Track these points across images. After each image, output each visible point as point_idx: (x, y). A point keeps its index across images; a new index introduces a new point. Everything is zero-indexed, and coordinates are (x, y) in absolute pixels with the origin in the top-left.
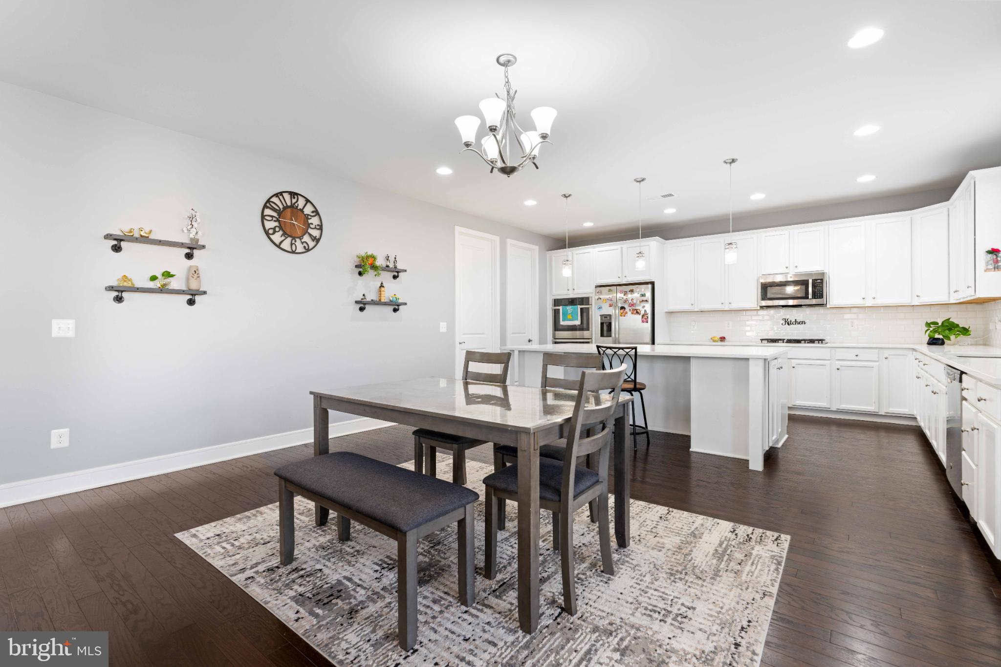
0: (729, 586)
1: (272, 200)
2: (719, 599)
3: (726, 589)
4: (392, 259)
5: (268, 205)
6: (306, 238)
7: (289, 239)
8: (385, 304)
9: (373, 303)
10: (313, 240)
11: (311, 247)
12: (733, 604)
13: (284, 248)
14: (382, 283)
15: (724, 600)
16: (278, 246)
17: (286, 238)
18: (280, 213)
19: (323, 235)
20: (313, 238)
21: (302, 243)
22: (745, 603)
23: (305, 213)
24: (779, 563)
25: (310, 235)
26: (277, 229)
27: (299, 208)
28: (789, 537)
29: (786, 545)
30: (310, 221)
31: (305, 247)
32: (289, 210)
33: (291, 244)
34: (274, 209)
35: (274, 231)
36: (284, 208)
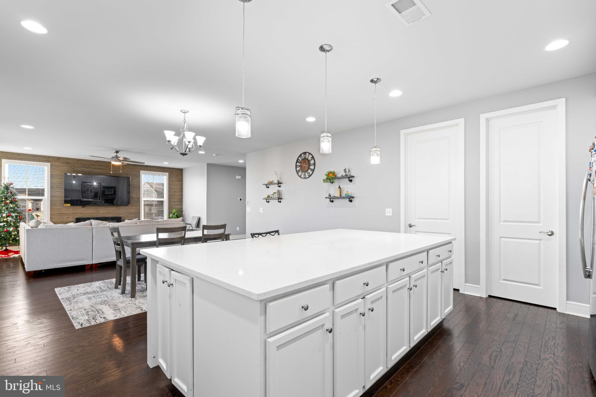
1: (299, 159)
4: (347, 171)
5: (297, 161)
6: (309, 171)
8: (344, 198)
9: (337, 198)
10: (311, 171)
11: (310, 174)
13: (302, 177)
14: (339, 186)
16: (300, 177)
17: (302, 173)
19: (315, 168)
21: (308, 173)
23: (308, 160)
24: (73, 318)
27: (306, 158)
28: (77, 328)
29: (75, 325)
30: (311, 162)
31: (308, 175)
32: (303, 160)
33: (304, 175)
34: (299, 162)
35: (299, 171)
36: (302, 160)
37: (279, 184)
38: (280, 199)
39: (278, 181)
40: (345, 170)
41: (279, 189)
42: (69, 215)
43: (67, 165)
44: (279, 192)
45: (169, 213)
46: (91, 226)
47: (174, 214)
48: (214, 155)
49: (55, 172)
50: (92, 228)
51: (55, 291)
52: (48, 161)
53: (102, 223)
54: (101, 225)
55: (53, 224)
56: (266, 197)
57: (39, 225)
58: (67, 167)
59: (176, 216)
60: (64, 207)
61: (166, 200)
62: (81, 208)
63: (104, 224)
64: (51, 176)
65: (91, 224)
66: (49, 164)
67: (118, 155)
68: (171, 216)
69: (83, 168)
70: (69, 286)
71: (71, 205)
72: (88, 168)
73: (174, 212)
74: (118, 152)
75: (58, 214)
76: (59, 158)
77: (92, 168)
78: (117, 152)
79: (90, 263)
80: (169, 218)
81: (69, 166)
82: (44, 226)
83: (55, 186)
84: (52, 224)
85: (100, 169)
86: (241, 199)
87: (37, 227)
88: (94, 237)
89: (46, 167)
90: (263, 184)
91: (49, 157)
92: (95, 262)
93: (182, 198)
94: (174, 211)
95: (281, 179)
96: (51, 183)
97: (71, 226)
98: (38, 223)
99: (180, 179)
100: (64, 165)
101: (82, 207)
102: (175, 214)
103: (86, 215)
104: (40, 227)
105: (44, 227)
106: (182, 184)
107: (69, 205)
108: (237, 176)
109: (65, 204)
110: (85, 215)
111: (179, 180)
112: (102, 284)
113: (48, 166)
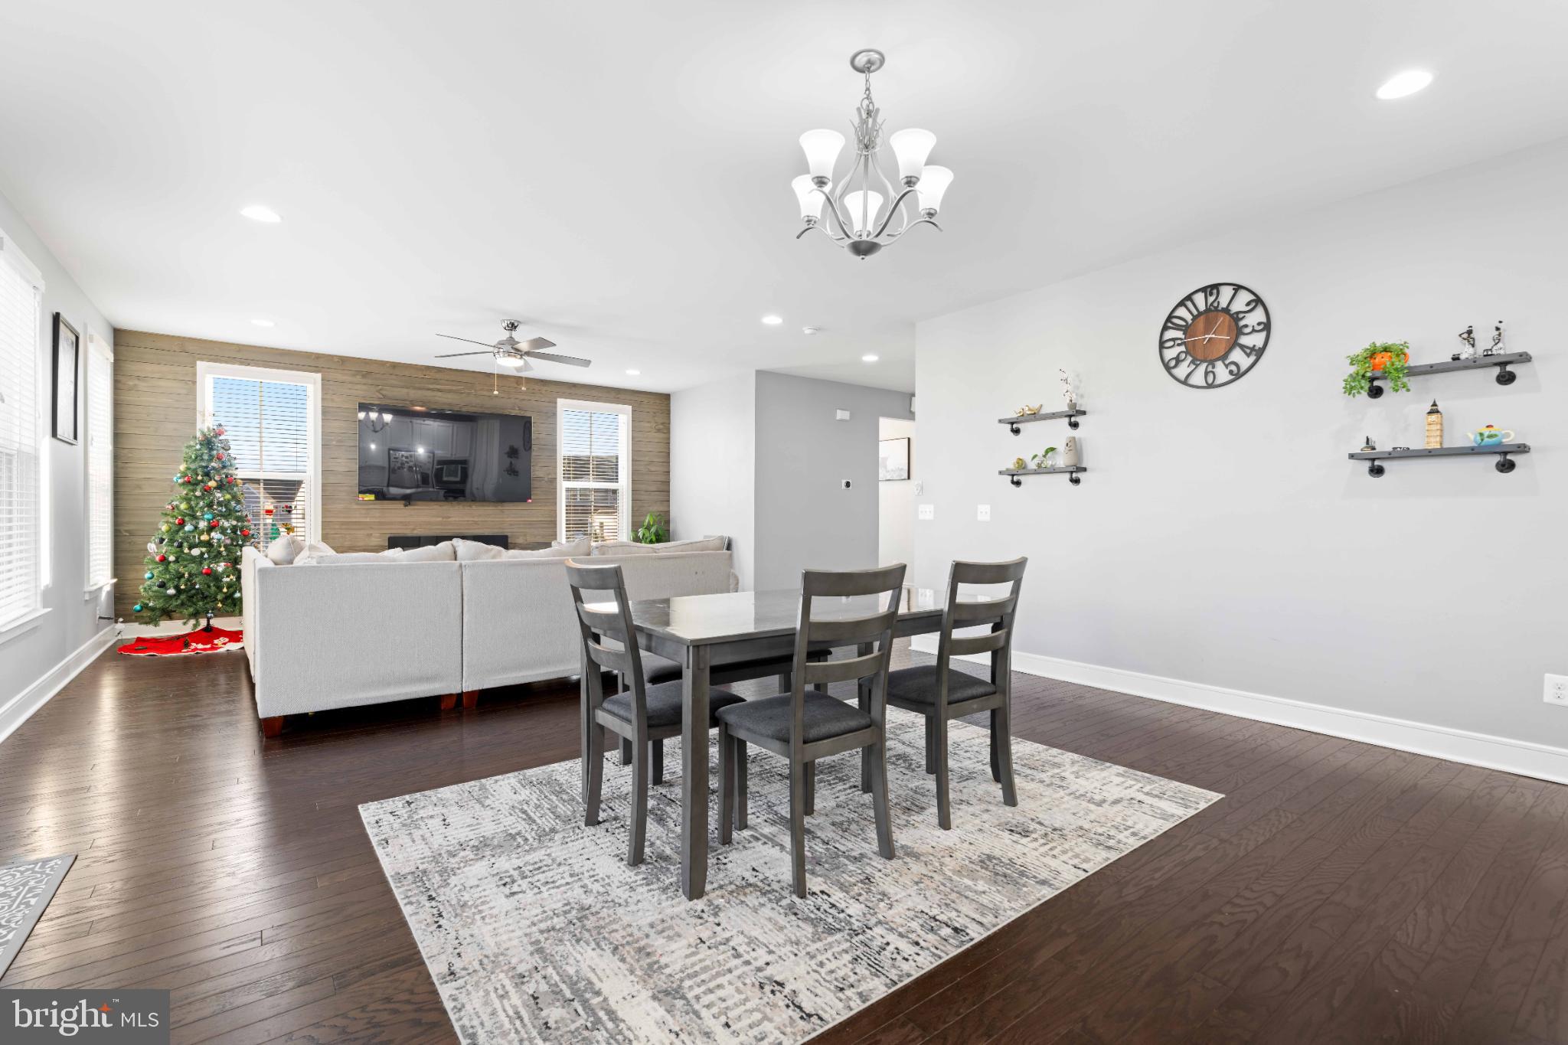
0: (508, 949)
1: (1177, 313)
2: (496, 925)
3: (504, 942)
4: (1486, 337)
5: (1170, 325)
6: (1237, 355)
7: (1203, 367)
8: (1462, 454)
9: (1415, 455)
10: (1248, 355)
11: (1243, 368)
12: (476, 932)
13: (1195, 384)
14: (1435, 405)
15: (490, 928)
16: (1185, 382)
17: (1197, 366)
18: (1186, 329)
20: (1248, 351)
21: (1227, 366)
22: (465, 943)
23: (1232, 312)
25: (1243, 347)
26: (1183, 356)
27: (1220, 308)
30: (1242, 323)
31: (1231, 372)
32: (1203, 318)
33: (1206, 373)
34: (1177, 327)
35: (1178, 360)
36: (1195, 318)
37: (1074, 416)
38: (1076, 473)
39: (1072, 405)
40: (1470, 332)
41: (1072, 435)
42: (372, 528)
43: (364, 381)
44: (1074, 446)
45: (633, 526)
46: (456, 559)
47: (648, 528)
48: (807, 332)
49: (332, 400)
50: (461, 566)
51: (359, 814)
52: (315, 369)
53: (488, 551)
54: (486, 559)
55: (334, 553)
56: (1011, 465)
57: (297, 554)
58: (364, 387)
59: (657, 534)
60: (358, 504)
61: (625, 487)
62: (402, 506)
63: (492, 553)
64: (325, 412)
65: (455, 553)
66: (319, 376)
67: (515, 335)
68: (640, 534)
69: (405, 390)
70: (407, 797)
71: (377, 499)
72: (420, 389)
73: (649, 522)
74: (516, 327)
75: (343, 523)
76: (344, 360)
77: (429, 389)
78: (513, 326)
79: (455, 689)
80: (637, 539)
81: (370, 382)
82: (312, 558)
83: (334, 443)
84: (330, 552)
85: (450, 391)
86: (848, 484)
87: (291, 562)
88: (465, 598)
89: (311, 384)
90: (1000, 421)
91: (318, 356)
92: (470, 685)
93: (667, 483)
94: (648, 519)
95: (1082, 396)
96: (323, 434)
97: (394, 560)
98: (295, 548)
99: (662, 424)
100: (358, 378)
101: (406, 505)
102: (653, 530)
103: (414, 529)
104: (300, 561)
105: (314, 563)
106: (669, 439)
107: (372, 497)
108: (839, 411)
109: (360, 495)
110: (412, 527)
111: (661, 427)
112: (525, 793)
113: (315, 383)
